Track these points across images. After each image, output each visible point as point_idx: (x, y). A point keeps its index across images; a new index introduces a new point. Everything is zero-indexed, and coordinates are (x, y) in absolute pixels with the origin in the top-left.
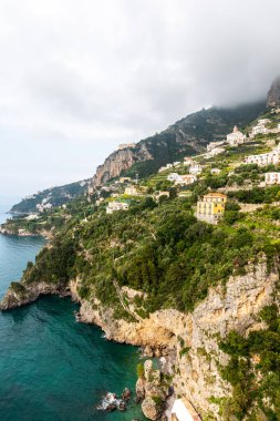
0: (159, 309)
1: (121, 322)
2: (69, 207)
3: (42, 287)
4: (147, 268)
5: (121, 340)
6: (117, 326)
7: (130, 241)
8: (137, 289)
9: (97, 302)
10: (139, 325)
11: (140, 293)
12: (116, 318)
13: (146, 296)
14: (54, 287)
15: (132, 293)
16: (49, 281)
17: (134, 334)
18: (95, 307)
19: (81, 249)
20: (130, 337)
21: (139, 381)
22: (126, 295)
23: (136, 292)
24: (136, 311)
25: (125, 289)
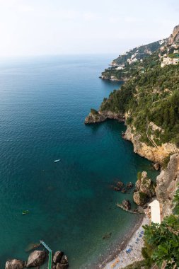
0: (168, 142)
1: (143, 144)
2: (144, 61)
3: (110, 113)
4: (169, 112)
5: (142, 154)
6: (141, 146)
7: (167, 90)
8: (158, 125)
9: (134, 129)
10: (154, 149)
11: (160, 129)
12: (141, 141)
13: (163, 131)
14: (116, 115)
15: (155, 127)
16: (113, 110)
17: (150, 153)
18: (132, 132)
19: (136, 93)
20: (147, 154)
21: (138, 181)
22: (151, 128)
23: (157, 128)
24: (154, 139)
25: (152, 123)
